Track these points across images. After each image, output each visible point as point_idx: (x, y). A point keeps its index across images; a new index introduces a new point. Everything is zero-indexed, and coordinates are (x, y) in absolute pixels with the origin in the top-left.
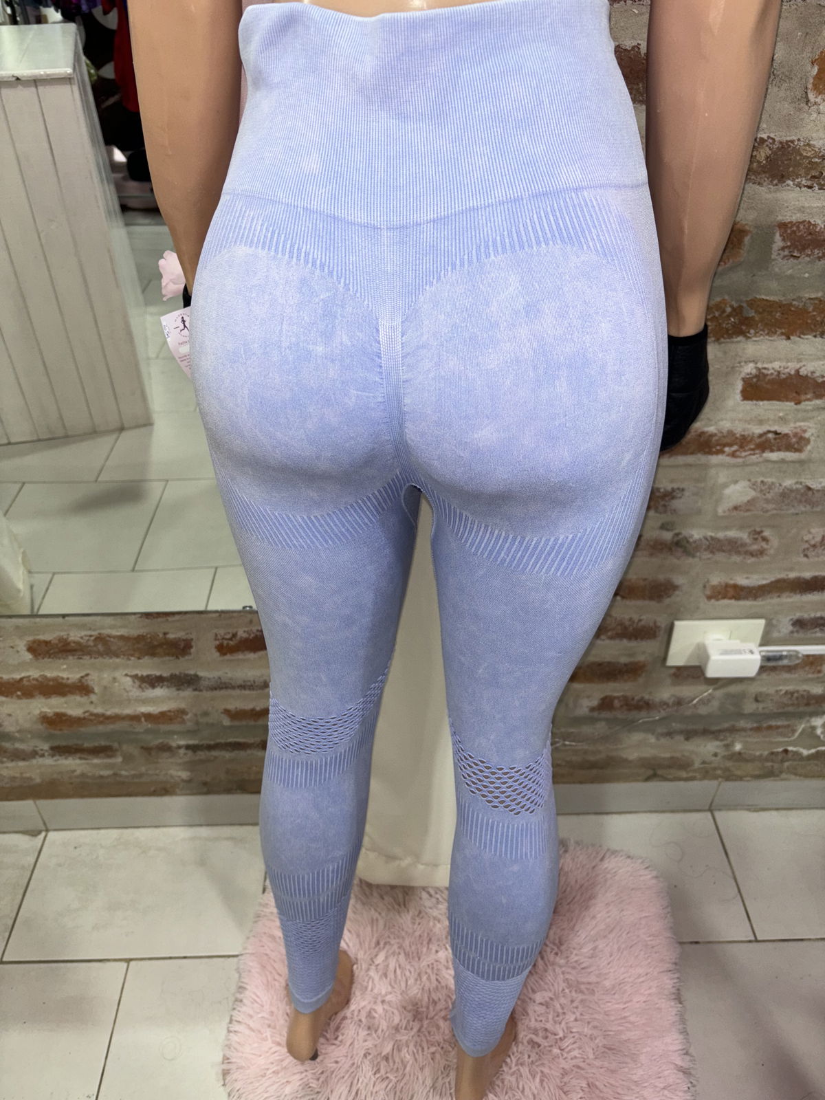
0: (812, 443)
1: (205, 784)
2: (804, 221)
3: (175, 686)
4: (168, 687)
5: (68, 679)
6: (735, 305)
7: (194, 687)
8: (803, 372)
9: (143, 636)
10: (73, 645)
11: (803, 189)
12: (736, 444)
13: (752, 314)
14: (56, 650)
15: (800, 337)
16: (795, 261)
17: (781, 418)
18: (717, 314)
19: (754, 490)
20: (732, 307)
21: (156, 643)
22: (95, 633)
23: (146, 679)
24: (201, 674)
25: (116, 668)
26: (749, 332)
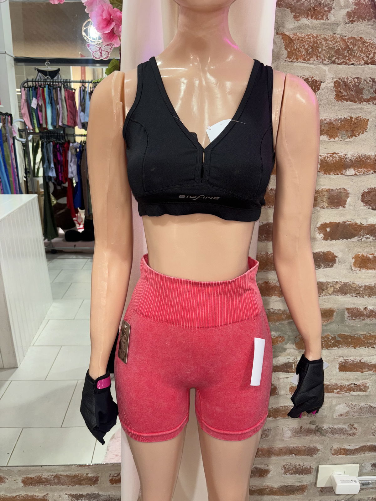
0: (370, 388)
2: (356, 308)
3: (88, 499)
4: (84, 500)
5: (38, 496)
6: (333, 336)
7: (97, 500)
8: (362, 361)
9: (77, 475)
10: (44, 480)
11: (354, 297)
12: (339, 389)
13: (339, 339)
14: (35, 482)
15: (359, 348)
16: (354, 321)
17: (356, 378)
18: (326, 339)
19: (348, 407)
20: (332, 337)
21: (82, 479)
22: (55, 474)
23: (75, 496)
24: (100, 493)
25: (62, 490)
26: (339, 346)
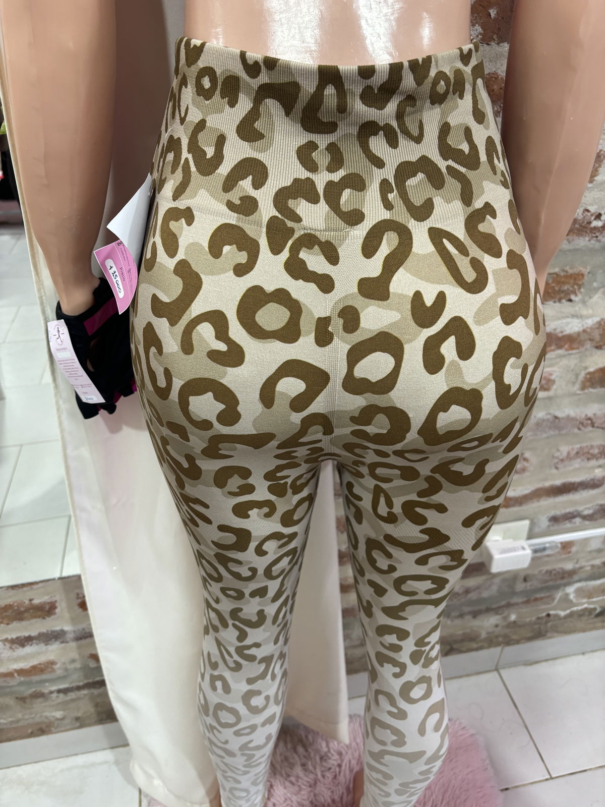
0: (557, 382)
1: (77, 719)
3: (43, 642)
4: (37, 644)
7: (62, 640)
9: (10, 606)
21: (22, 609)
23: (16, 641)
24: (65, 629)
